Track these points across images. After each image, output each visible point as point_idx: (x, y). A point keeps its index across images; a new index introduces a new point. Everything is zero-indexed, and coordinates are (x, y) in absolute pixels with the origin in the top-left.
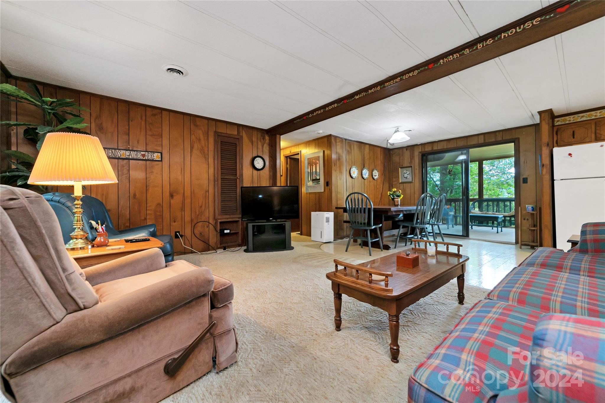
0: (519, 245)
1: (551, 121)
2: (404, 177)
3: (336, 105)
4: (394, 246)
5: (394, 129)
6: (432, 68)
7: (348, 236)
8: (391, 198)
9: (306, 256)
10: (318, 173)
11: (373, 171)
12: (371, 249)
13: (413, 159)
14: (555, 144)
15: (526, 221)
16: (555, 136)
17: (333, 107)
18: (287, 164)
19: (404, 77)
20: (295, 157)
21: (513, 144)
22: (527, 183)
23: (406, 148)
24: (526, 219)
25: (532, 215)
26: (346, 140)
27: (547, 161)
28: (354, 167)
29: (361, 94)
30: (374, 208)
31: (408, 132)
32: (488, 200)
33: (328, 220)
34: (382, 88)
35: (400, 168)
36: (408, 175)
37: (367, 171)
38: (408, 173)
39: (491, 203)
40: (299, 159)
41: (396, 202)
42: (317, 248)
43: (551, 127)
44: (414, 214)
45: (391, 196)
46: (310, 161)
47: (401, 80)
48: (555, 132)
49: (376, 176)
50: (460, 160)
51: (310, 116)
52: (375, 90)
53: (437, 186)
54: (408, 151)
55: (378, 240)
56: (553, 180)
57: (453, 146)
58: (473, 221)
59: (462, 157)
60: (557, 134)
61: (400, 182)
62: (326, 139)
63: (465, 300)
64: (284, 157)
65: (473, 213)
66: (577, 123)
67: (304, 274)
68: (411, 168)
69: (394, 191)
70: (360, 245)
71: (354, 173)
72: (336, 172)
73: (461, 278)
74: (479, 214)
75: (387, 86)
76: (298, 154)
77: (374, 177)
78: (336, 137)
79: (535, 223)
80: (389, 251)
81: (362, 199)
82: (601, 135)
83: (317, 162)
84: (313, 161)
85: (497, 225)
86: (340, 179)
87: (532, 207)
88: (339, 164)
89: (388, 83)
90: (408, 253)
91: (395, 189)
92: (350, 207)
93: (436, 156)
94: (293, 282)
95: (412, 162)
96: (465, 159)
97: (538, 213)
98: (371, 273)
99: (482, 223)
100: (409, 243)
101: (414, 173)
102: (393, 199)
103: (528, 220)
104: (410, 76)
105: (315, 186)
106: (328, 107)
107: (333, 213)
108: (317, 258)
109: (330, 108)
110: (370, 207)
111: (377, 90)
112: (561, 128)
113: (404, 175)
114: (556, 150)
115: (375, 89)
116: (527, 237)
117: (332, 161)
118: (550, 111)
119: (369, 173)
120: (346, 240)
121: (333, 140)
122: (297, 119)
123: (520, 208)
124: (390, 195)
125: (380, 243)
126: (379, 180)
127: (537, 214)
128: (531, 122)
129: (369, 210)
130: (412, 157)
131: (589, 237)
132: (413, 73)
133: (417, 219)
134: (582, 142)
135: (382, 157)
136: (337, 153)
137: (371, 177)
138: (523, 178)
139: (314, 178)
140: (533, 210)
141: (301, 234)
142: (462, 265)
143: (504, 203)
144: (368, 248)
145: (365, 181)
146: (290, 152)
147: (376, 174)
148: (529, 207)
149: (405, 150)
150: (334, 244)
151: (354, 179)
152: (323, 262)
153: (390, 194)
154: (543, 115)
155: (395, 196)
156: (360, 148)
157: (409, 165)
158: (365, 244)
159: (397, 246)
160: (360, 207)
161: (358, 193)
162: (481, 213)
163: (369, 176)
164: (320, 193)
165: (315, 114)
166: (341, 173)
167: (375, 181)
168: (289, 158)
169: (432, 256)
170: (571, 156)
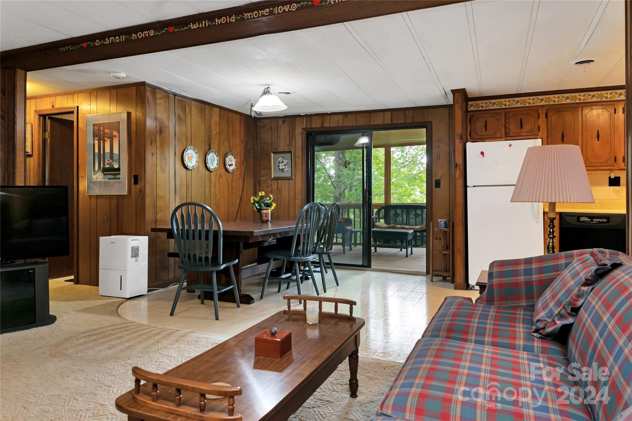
0: (430, 276)
1: (464, 103)
2: (279, 169)
3: (152, 33)
4: (260, 294)
5: (262, 89)
6: (318, 6)
7: (176, 280)
8: (257, 208)
9: (84, 337)
10: (116, 157)
11: (225, 156)
12: (219, 304)
13: (294, 139)
14: (469, 137)
15: (438, 240)
16: (469, 125)
17: (147, 35)
18: (44, 130)
19: (276, 11)
20: (63, 118)
21: (425, 129)
22: (440, 187)
23: (282, 119)
24: (438, 238)
25: (445, 232)
26: (175, 95)
27: (460, 161)
28: (190, 149)
29: (202, 23)
30: (223, 231)
31: (284, 95)
32: (396, 207)
33: (135, 252)
34: (239, 20)
35: (274, 153)
36: (285, 165)
37: (215, 156)
38: (286, 162)
39: (399, 211)
40: (73, 121)
41: (264, 215)
42: (111, 314)
43: (464, 112)
44: (292, 237)
45: (257, 205)
46: (99, 130)
47: (271, 13)
48: (468, 120)
49: (232, 165)
50: (360, 144)
51: (98, 43)
52: (227, 21)
53: (330, 177)
54: (285, 124)
55: (232, 288)
56: (466, 186)
57: (351, 124)
58: (377, 239)
59: (364, 140)
60: (470, 123)
61: (273, 177)
62: (134, 90)
63: (359, 388)
64: (37, 117)
65: (377, 227)
66: (489, 112)
67: (76, 382)
68: (290, 155)
69: (261, 196)
70: (199, 297)
71: (190, 158)
72: (154, 156)
73: (354, 356)
74: (385, 228)
75: (248, 19)
76: (72, 112)
77: (228, 167)
78: (155, 89)
79: (448, 244)
80: (251, 305)
81: (203, 216)
82: (510, 130)
83: (115, 133)
84: (106, 131)
85: (406, 244)
86: (163, 171)
87: (445, 222)
88: (160, 141)
89: (249, 14)
90: (273, 331)
91: (263, 194)
92: (180, 227)
93: (328, 137)
94: (47, 408)
95: (291, 145)
96: (366, 144)
97: (451, 231)
98: (203, 393)
99: (389, 242)
100: (284, 286)
101: (295, 163)
102: (259, 210)
103: (440, 239)
104: (284, 11)
105: (109, 183)
106: (136, 33)
107: (146, 238)
108: (109, 338)
109: (141, 35)
110: (217, 229)
111: (230, 21)
112: (474, 115)
113: (279, 166)
114: (469, 145)
115: (227, 19)
116: (439, 264)
117: (147, 133)
118: (463, 92)
119: (219, 161)
120: (174, 288)
121: (148, 94)
122: (68, 45)
123: (431, 223)
124: (254, 204)
125: (235, 293)
126: (236, 173)
127: (449, 231)
128: (444, 102)
129: (216, 233)
130: (292, 136)
131: (496, 281)
132: (290, 7)
133: (298, 244)
134: (494, 136)
135: (242, 132)
136: (156, 119)
137: (222, 165)
138: (436, 180)
139: (107, 166)
140: (446, 226)
141: (77, 281)
142: (356, 336)
143: (416, 212)
144: (212, 303)
145: (212, 174)
146: (51, 105)
147: (231, 161)
148: (442, 221)
149: (281, 121)
150: (149, 301)
151: (190, 172)
152: (120, 347)
153: (255, 201)
154: (456, 94)
155: (263, 205)
156: (202, 112)
157: (287, 149)
158: (208, 296)
159: (265, 293)
160: (199, 228)
161: (195, 204)
162: (387, 226)
163: (219, 166)
164: (119, 197)
165: (107, 41)
166: (165, 159)
167: (230, 175)
168: (49, 118)
169: (314, 325)
170: (483, 156)
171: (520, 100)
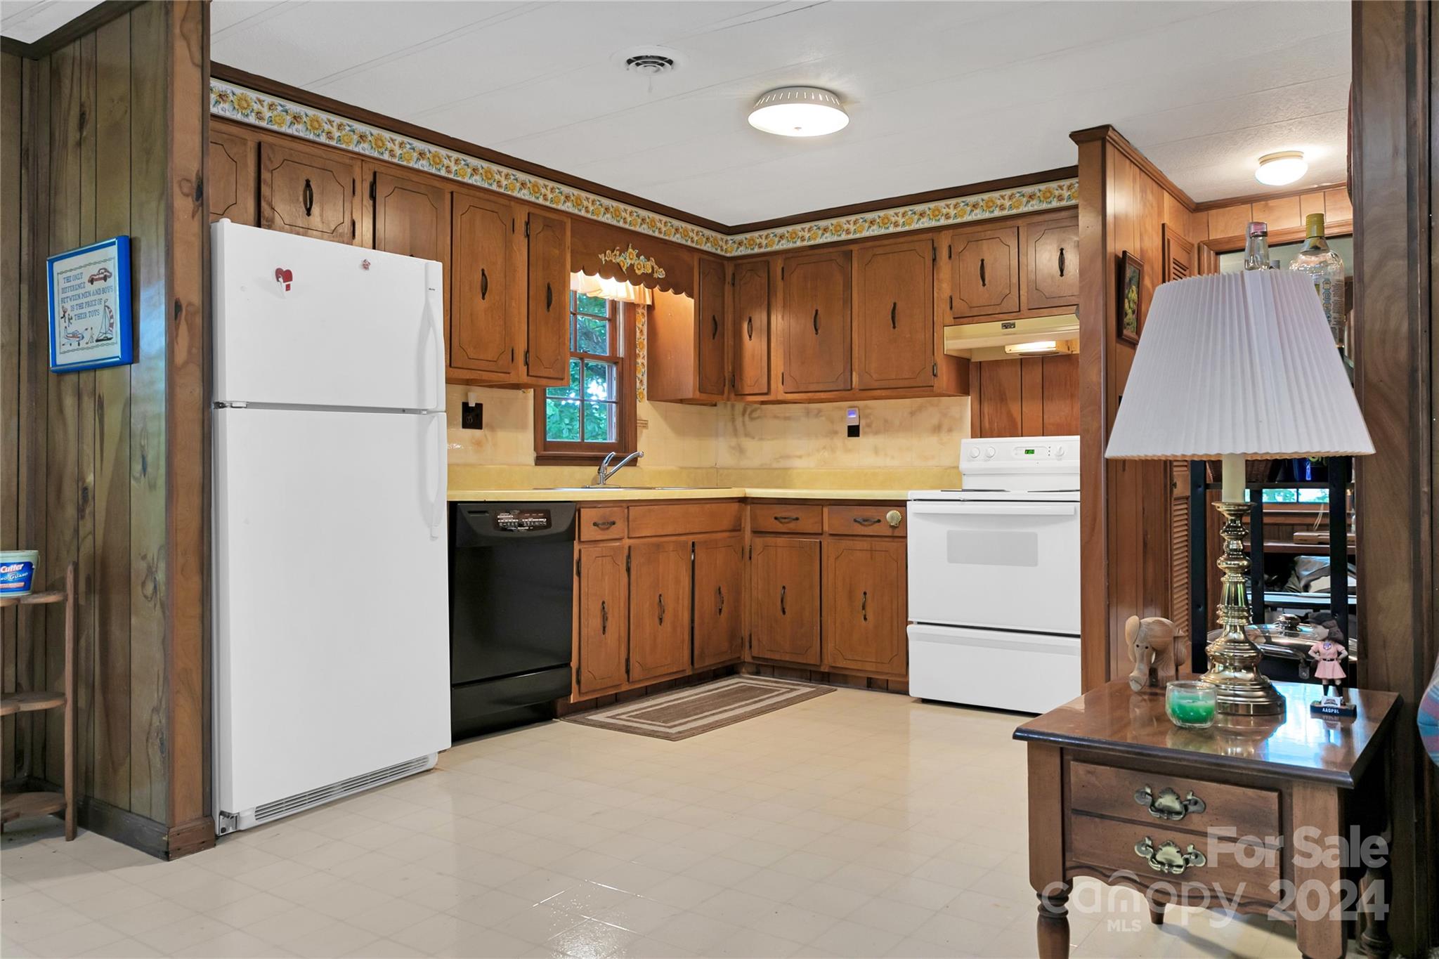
27: (191, 291)
170: (288, 287)
171: (302, 113)
